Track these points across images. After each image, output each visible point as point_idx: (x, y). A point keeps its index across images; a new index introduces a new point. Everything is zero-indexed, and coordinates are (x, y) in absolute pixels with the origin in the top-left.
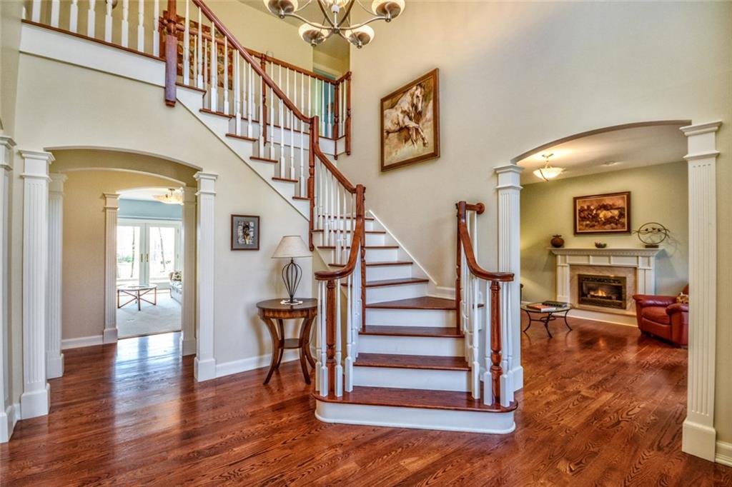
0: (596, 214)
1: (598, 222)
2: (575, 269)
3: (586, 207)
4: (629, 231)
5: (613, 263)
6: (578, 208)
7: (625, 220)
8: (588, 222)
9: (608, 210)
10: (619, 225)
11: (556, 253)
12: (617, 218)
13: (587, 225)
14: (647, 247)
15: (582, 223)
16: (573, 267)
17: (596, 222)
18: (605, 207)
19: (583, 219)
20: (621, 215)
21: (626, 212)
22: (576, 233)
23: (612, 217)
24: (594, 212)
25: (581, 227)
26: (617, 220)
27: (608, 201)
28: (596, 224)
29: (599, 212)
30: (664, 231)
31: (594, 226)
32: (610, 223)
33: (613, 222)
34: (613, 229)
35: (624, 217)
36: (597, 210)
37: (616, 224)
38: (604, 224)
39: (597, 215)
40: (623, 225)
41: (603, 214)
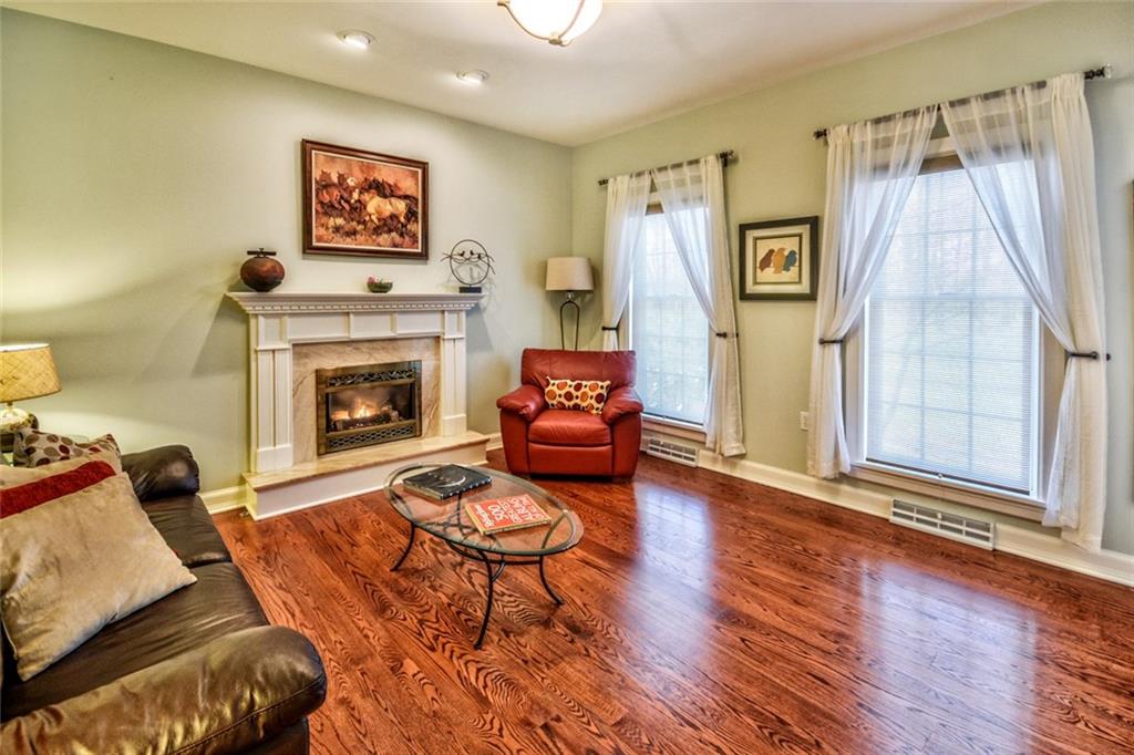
0: (359, 201)
1: (364, 223)
2: (306, 356)
3: (335, 179)
4: (423, 256)
5: (401, 331)
6: (316, 174)
7: (417, 228)
8: (340, 221)
9: (385, 197)
10: (407, 238)
11: (249, 309)
12: (402, 219)
13: (337, 229)
14: (463, 290)
15: (324, 220)
16: (301, 349)
17: (359, 223)
18: (380, 189)
19: (329, 209)
20: (411, 214)
21: (419, 209)
22: (309, 248)
23: (393, 217)
24: (356, 195)
25: (322, 231)
26: (404, 226)
27: (386, 174)
28: (360, 227)
29: (366, 197)
30: (485, 259)
31: (354, 233)
32: (390, 231)
33: (396, 230)
34: (395, 246)
35: (416, 221)
36: (363, 190)
37: (402, 235)
38: (377, 231)
39: (362, 205)
40: (414, 237)
41: (375, 205)
